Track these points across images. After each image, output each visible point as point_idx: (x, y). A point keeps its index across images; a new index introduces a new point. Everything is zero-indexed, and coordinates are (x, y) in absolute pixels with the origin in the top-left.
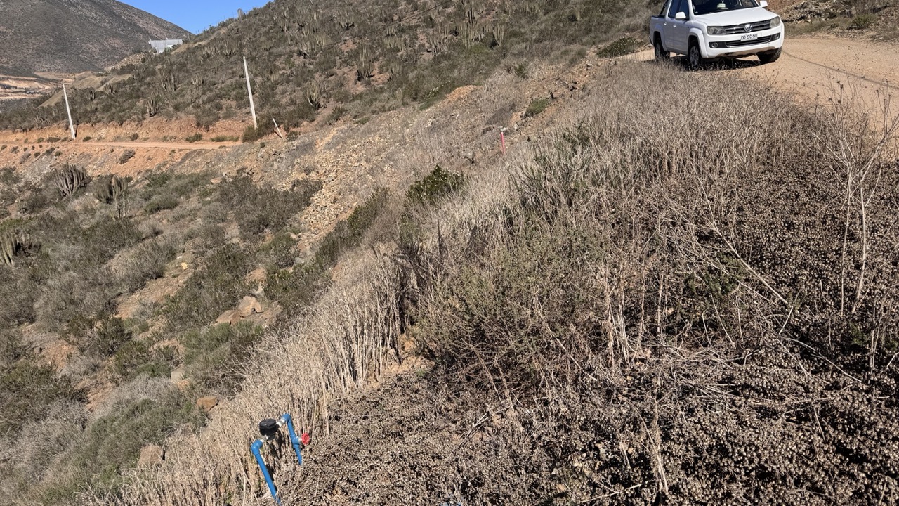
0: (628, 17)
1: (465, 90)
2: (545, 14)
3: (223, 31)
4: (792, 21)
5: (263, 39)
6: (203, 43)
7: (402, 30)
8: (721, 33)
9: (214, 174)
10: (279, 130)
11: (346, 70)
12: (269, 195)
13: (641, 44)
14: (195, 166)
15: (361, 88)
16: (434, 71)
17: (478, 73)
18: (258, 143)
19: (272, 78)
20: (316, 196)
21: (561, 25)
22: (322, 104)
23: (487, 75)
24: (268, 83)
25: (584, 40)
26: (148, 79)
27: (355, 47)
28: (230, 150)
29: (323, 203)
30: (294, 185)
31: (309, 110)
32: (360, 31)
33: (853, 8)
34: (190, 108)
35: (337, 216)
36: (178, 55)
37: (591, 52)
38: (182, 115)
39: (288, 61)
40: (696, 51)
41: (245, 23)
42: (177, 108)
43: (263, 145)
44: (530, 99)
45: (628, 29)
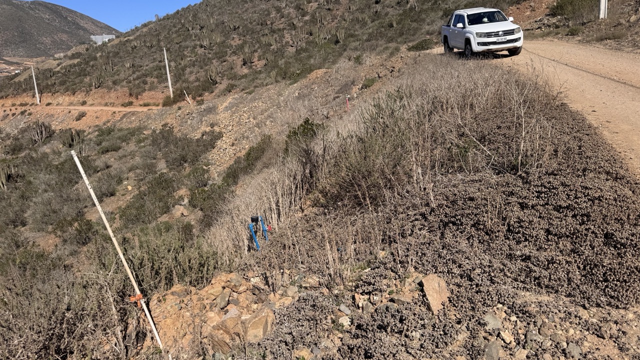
0: (428, 25)
1: (320, 72)
2: (372, 22)
3: (145, 30)
4: (532, 30)
5: (174, 35)
6: (131, 38)
7: (273, 31)
8: (485, 36)
9: (145, 128)
10: (188, 99)
11: (235, 58)
12: (186, 141)
13: (436, 43)
14: (131, 122)
15: (245, 71)
16: (296, 60)
17: (327, 61)
18: (175, 107)
19: (183, 63)
20: (219, 142)
21: (383, 30)
22: (218, 81)
23: (334, 62)
24: (180, 67)
25: (399, 40)
26: (91, 63)
27: (241, 42)
28: (156, 112)
29: (225, 146)
30: (203, 135)
31: (209, 85)
32: (244, 31)
33: (570, 22)
34: (124, 83)
35: (235, 154)
36: (113, 46)
37: (403, 48)
38: (119, 88)
39: (193, 51)
40: (469, 48)
41: (161, 24)
42: (115, 83)
43: (180, 108)
44: (364, 78)
45: (428, 33)
